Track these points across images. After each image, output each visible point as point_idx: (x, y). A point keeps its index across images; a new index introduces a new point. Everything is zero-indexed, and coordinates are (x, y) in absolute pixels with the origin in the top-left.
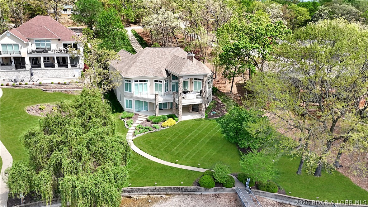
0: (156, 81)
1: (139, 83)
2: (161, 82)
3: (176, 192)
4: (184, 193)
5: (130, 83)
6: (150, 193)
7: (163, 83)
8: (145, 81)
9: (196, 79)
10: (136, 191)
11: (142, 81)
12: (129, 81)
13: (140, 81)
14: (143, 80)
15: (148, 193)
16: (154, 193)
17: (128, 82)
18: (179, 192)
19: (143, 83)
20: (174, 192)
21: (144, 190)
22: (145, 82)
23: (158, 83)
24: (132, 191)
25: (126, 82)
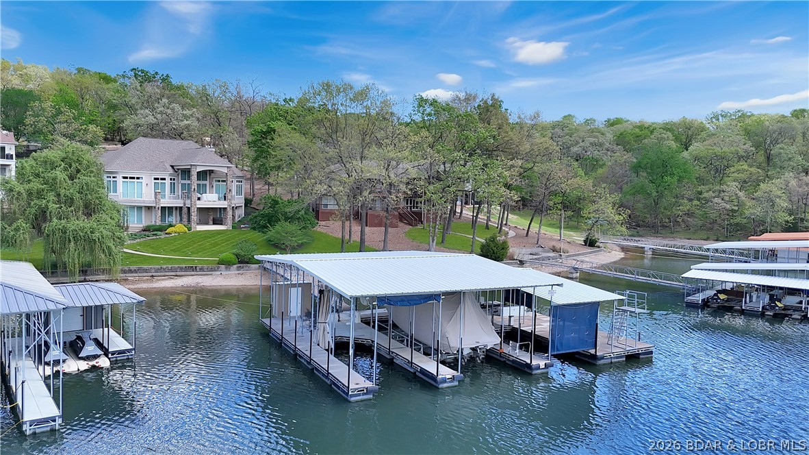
0: (155, 179)
1: (128, 180)
2: (164, 179)
3: (188, 273)
4: (199, 273)
5: (114, 179)
6: (154, 274)
7: (168, 182)
8: (138, 178)
9: (219, 181)
10: (135, 271)
11: (134, 178)
12: (114, 177)
13: (131, 178)
14: (136, 176)
15: (151, 274)
16: (159, 274)
17: (112, 179)
18: (193, 273)
19: (136, 180)
20: (186, 273)
21: (146, 271)
22: (138, 180)
23: (160, 181)
24: (130, 271)
25: (109, 179)
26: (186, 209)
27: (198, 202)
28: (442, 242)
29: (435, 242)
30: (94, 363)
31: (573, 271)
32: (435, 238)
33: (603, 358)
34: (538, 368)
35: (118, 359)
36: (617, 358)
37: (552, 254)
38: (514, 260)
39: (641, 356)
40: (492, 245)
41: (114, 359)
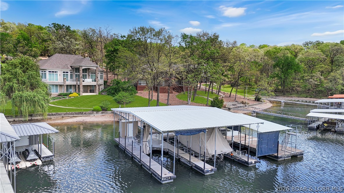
0: (63, 72)
1: (51, 73)
2: (68, 72)
3: (79, 115)
4: (84, 115)
6: (63, 116)
7: (69, 74)
8: (56, 72)
9: (92, 73)
10: (55, 115)
11: (54, 72)
12: (45, 72)
13: (52, 72)
14: (55, 71)
15: (62, 116)
16: (66, 116)
17: (44, 73)
18: (81, 115)
19: (55, 73)
20: (78, 115)
21: (60, 115)
23: (65, 73)
24: (52, 115)
25: (42, 72)
26: (77, 86)
27: (83, 83)
28: (193, 100)
29: (190, 100)
30: (34, 163)
31: (253, 113)
32: (191, 98)
33: (281, 157)
34: (252, 163)
35: (46, 160)
36: (287, 157)
37: (242, 105)
38: (226, 108)
39: (298, 156)
40: (216, 101)
41: (44, 160)
